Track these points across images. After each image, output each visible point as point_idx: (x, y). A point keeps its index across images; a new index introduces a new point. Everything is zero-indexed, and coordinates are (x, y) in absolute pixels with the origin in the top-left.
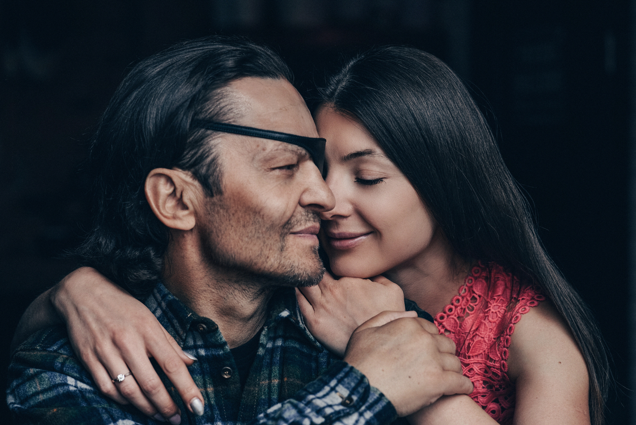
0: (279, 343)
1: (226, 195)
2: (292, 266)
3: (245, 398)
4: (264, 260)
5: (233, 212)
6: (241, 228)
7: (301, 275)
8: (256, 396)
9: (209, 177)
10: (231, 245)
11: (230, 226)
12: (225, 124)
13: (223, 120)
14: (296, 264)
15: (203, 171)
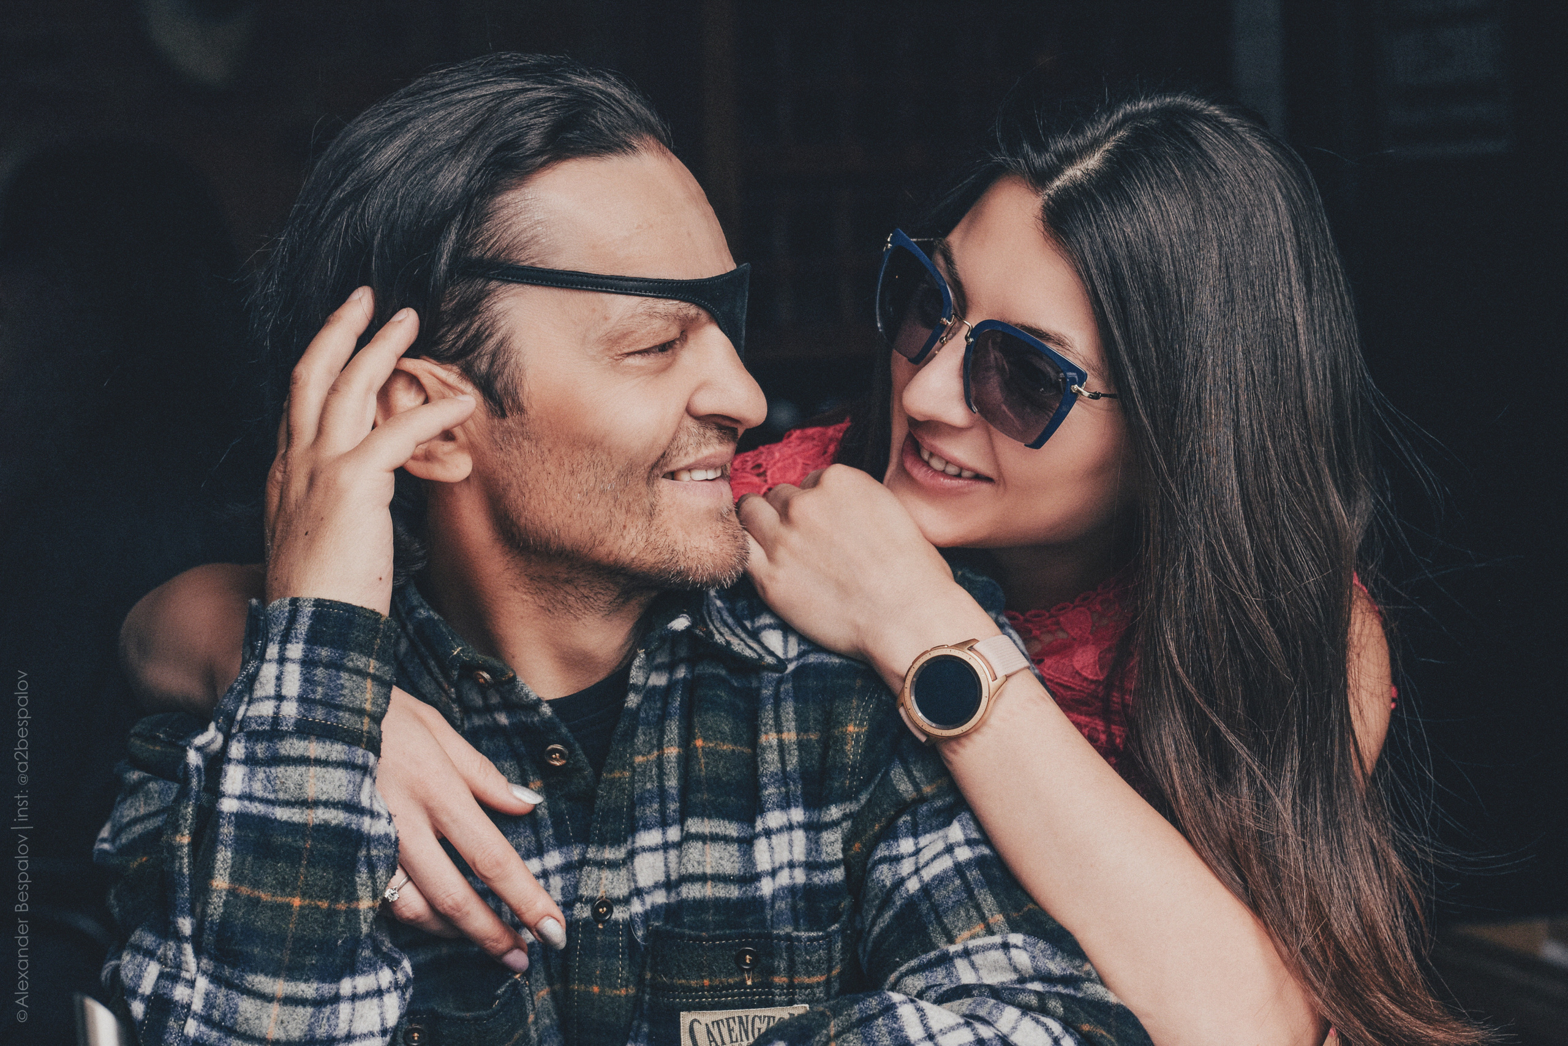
0: (681, 673)
1: (532, 413)
2: (673, 551)
3: (603, 797)
4: (618, 534)
5: (550, 445)
6: (568, 477)
7: (694, 570)
8: (626, 789)
9: (496, 377)
10: (550, 512)
11: (545, 472)
12: (523, 268)
13: (519, 261)
14: (680, 548)
15: (483, 366)
